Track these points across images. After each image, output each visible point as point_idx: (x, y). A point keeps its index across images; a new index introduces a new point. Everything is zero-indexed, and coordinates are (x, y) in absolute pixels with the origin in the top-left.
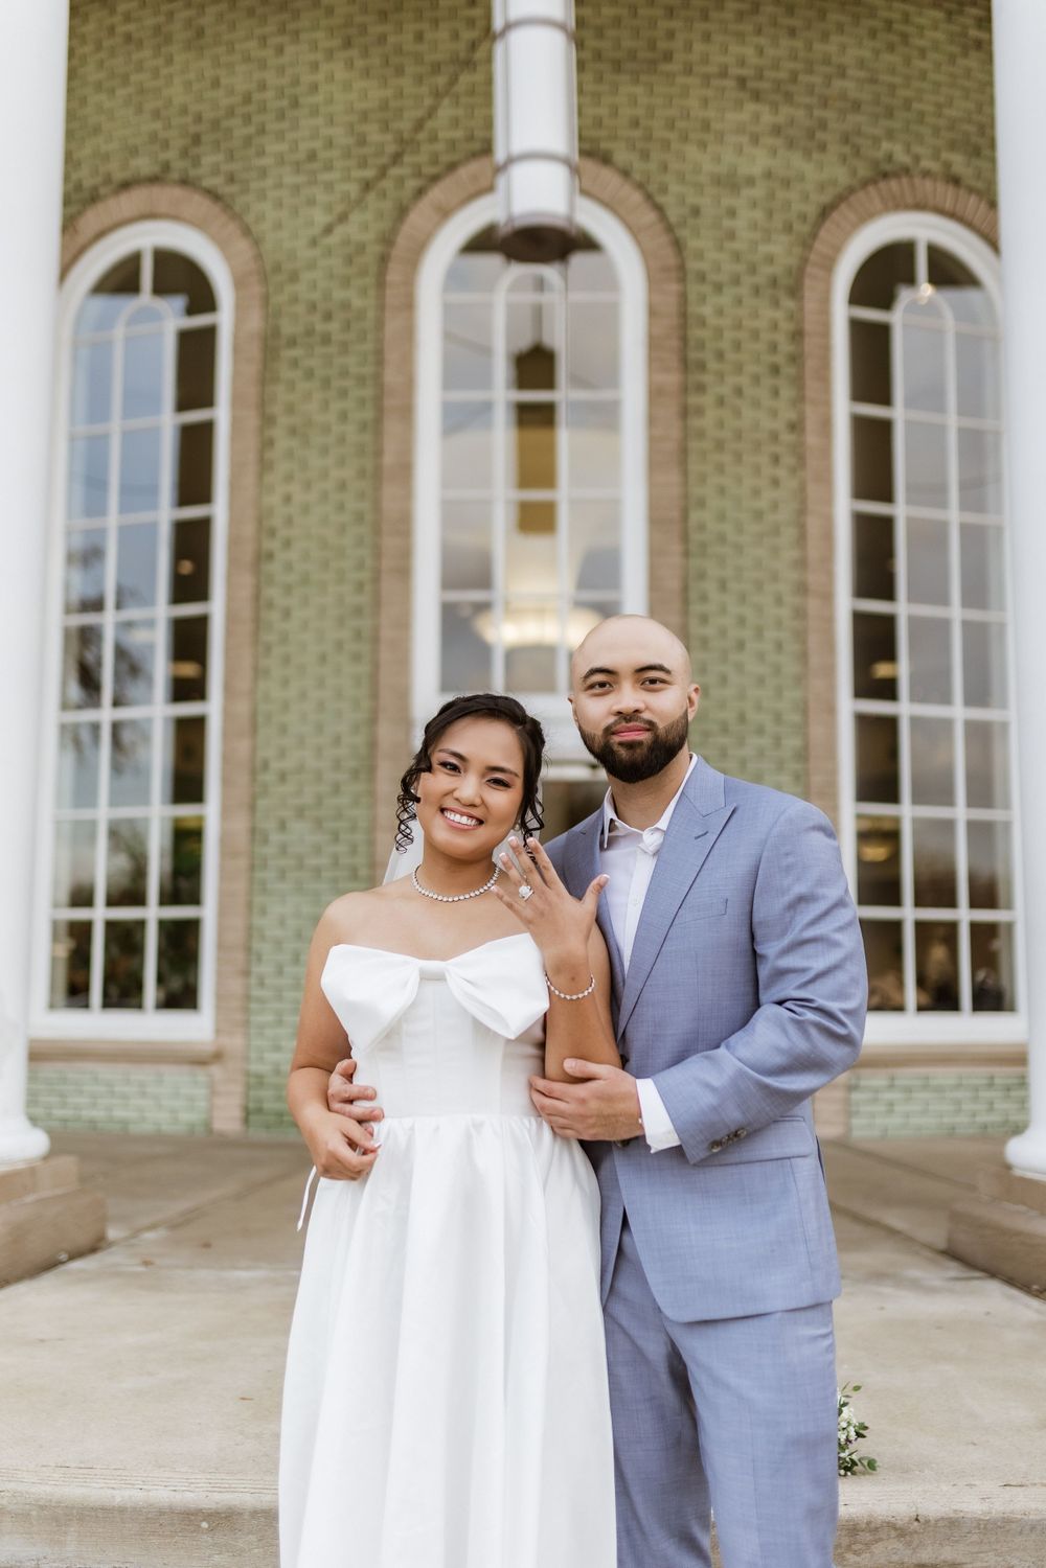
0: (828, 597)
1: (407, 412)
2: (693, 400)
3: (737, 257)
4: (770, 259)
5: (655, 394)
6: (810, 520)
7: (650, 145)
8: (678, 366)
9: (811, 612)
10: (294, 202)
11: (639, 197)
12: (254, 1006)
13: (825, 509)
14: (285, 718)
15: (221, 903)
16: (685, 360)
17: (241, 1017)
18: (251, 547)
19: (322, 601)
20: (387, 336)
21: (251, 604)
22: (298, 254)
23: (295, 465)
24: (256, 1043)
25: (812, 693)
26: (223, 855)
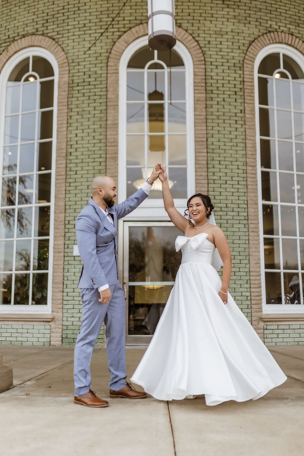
0: (254, 167)
1: (116, 107)
3: (222, 57)
4: (233, 58)
5: (196, 101)
6: (247, 141)
7: (194, 21)
8: (204, 92)
9: (248, 171)
10: (78, 40)
11: (191, 37)
12: (65, 302)
13: (252, 138)
14: (76, 207)
15: (53, 268)
16: (206, 90)
17: (61, 306)
18: (65, 151)
19: (87, 168)
20: (108, 82)
21: (64, 169)
22: (80, 57)
23: (79, 124)
24: (65, 315)
25: (249, 198)
26: (54, 252)
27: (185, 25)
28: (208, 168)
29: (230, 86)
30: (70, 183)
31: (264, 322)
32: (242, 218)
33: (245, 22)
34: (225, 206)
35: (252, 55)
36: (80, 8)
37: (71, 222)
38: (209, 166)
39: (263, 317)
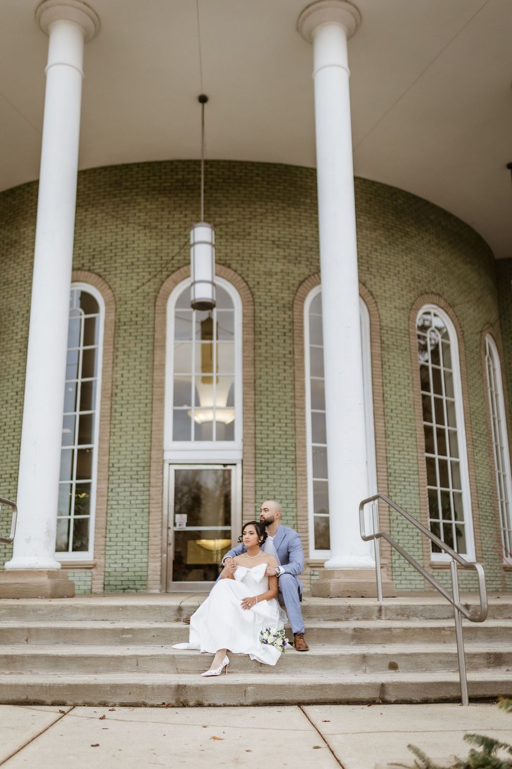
0: (303, 408)
1: (163, 347)
2: (258, 344)
3: (272, 298)
4: (283, 298)
5: (245, 342)
6: (296, 383)
7: (243, 262)
8: (253, 333)
9: (297, 413)
10: (126, 278)
11: (239, 278)
12: (108, 548)
13: (301, 379)
14: (120, 449)
15: (96, 513)
16: (254, 331)
17: (103, 552)
18: (110, 391)
19: (133, 409)
20: (156, 322)
21: (109, 411)
22: (127, 295)
23: (125, 365)
24: (108, 561)
25: (297, 441)
26: (97, 496)
27: (234, 266)
28: (255, 410)
29: (279, 327)
30: (115, 425)
31: (312, 567)
32: (290, 461)
33: (295, 261)
34: (272, 448)
35: (301, 296)
36: (129, 246)
37: (115, 465)
38: (257, 408)
39: (309, 562)
